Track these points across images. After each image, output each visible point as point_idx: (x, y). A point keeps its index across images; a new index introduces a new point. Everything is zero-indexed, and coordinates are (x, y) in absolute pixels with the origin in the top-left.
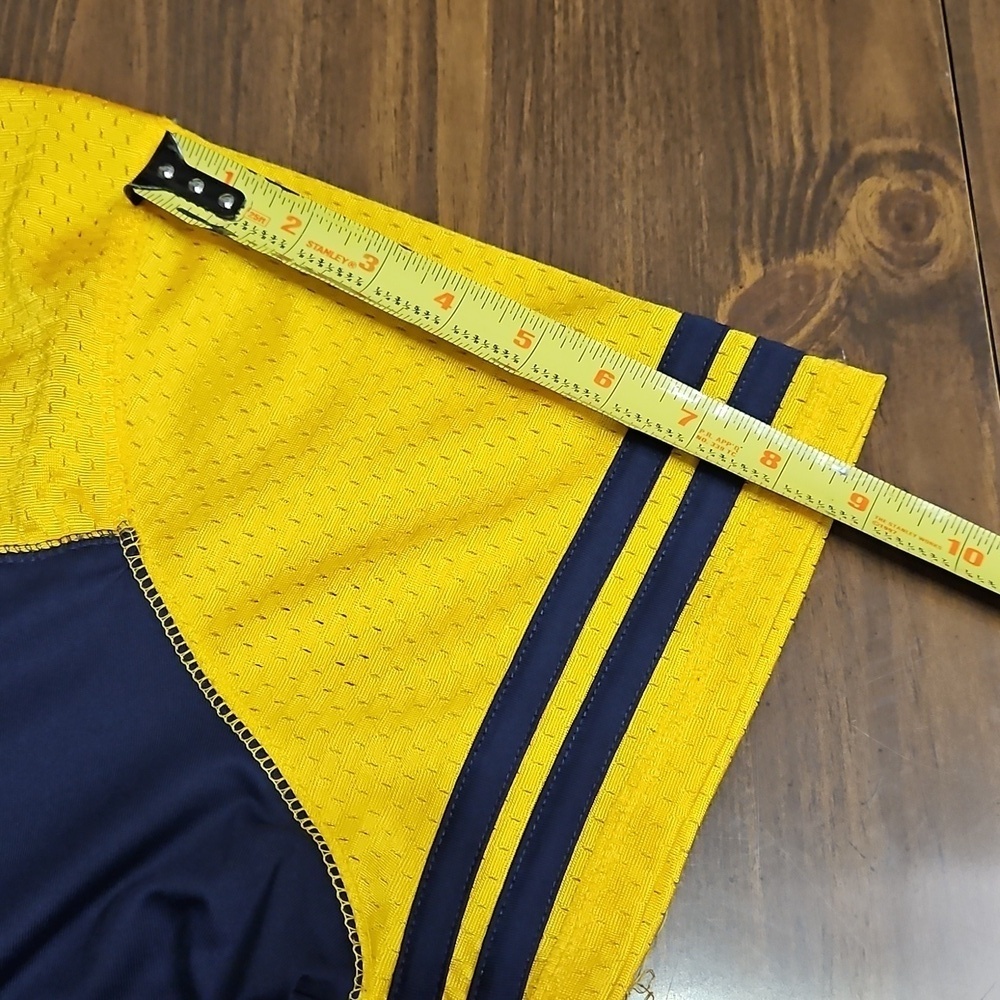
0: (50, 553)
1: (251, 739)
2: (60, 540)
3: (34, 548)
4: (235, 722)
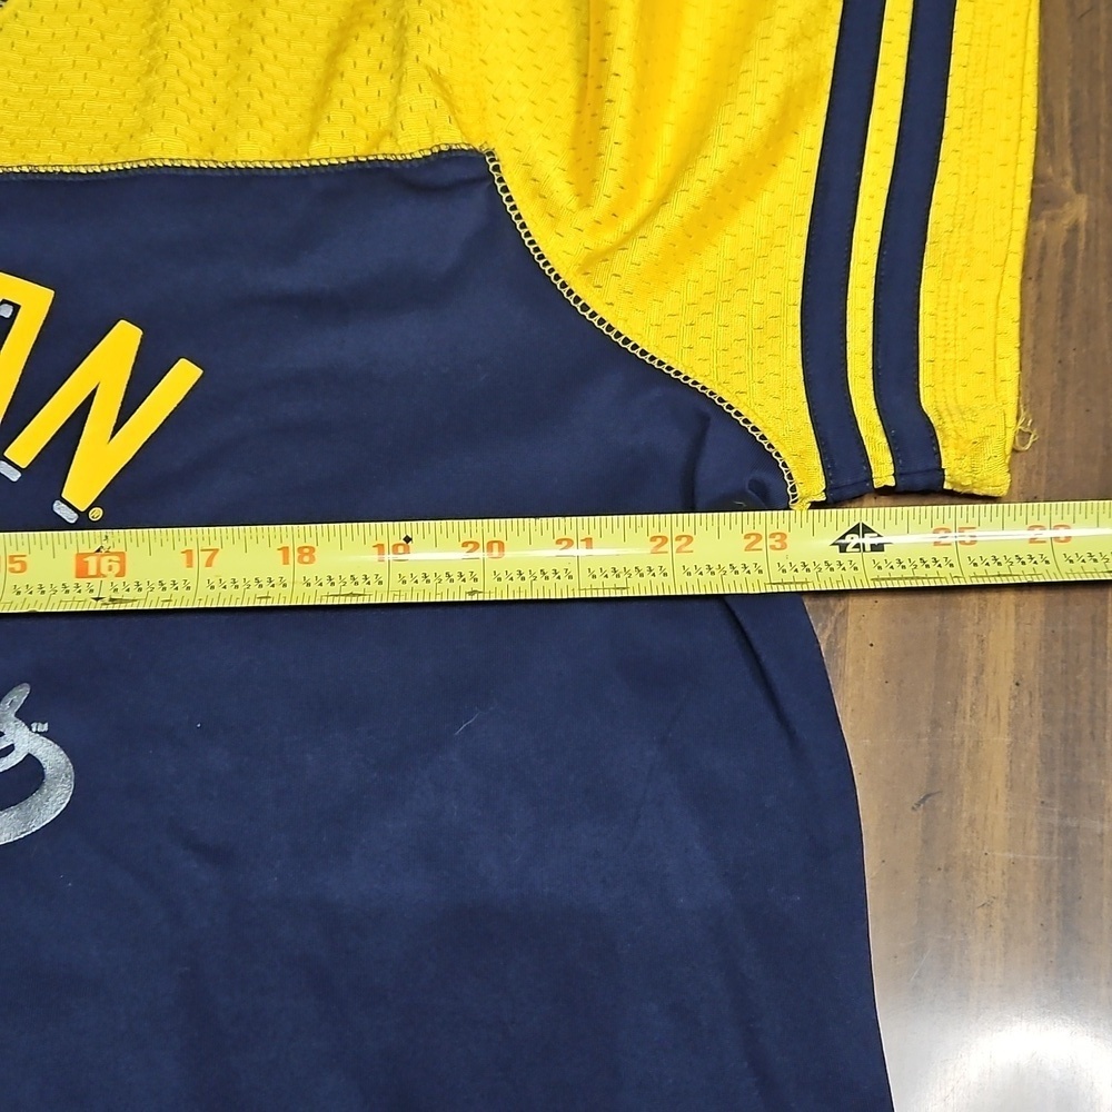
0: (423, 161)
1: (615, 331)
2: (431, 150)
3: (409, 157)
4: (598, 318)
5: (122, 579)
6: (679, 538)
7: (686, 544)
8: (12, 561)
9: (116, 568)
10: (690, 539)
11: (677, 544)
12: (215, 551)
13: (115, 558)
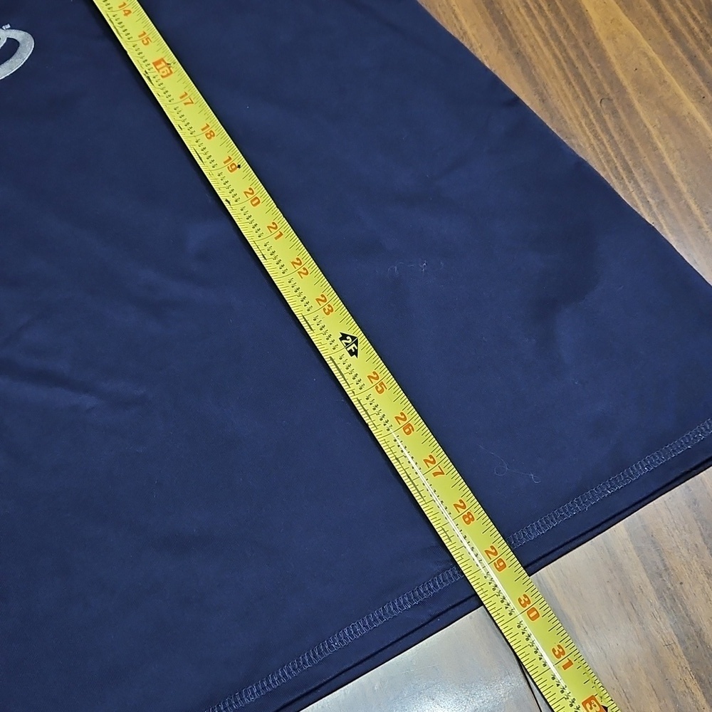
5: (161, 77)
6: (304, 269)
7: (304, 274)
8: (146, 39)
9: (164, 74)
10: (307, 273)
11: (302, 270)
12: (192, 103)
13: (169, 72)
